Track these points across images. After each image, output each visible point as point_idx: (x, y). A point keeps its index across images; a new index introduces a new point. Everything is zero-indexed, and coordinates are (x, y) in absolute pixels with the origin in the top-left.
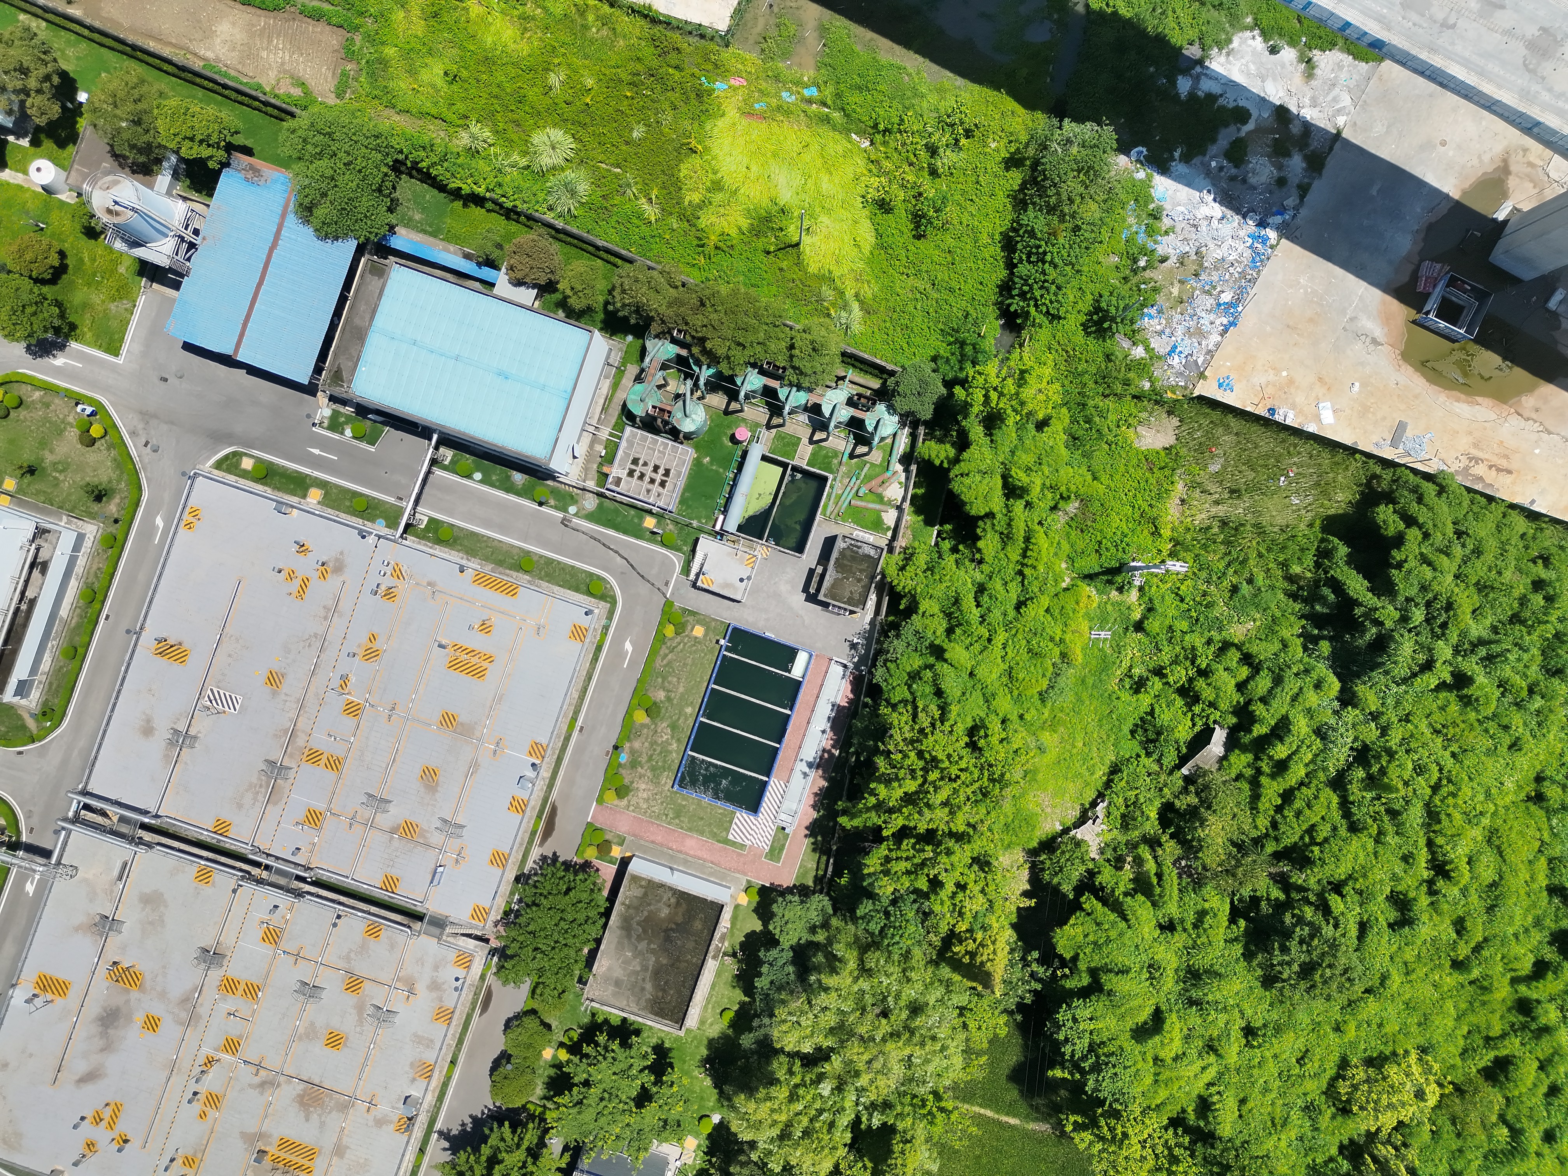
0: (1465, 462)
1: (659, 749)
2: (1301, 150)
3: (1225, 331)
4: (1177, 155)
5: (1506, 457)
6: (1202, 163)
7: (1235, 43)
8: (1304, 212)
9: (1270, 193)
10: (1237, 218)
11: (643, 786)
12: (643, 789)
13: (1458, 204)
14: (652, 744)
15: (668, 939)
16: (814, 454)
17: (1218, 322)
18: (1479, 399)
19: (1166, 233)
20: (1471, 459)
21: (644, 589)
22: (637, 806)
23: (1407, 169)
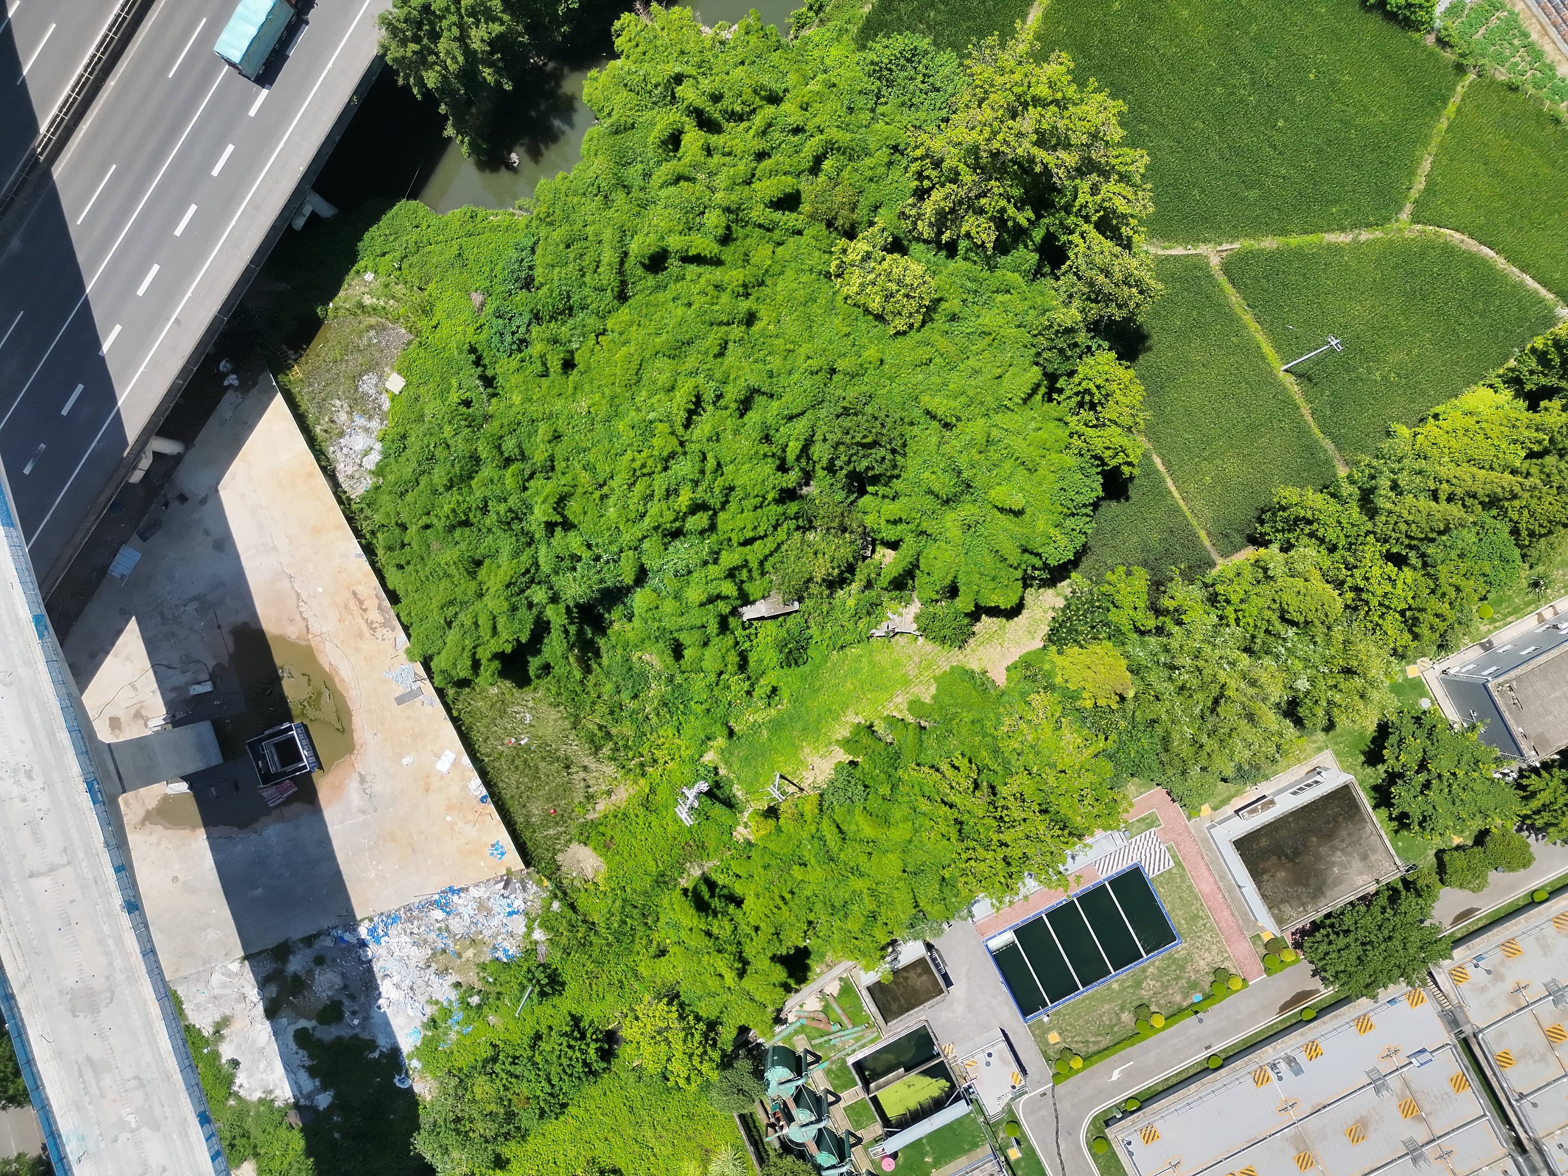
0: (381, 632)
1: (1165, 979)
2: (283, 971)
3: (461, 890)
4: (376, 1055)
5: (346, 607)
6: (364, 1030)
7: (257, 1095)
8: (325, 925)
9: (334, 960)
10: (376, 967)
11: (1202, 963)
12: (1204, 961)
13: (206, 825)
14: (1165, 987)
15: (1297, 853)
16: (845, 1087)
17: (461, 901)
18: (327, 667)
19: (437, 1002)
20: (374, 630)
21: (1064, 1107)
22: (1220, 952)
23: (219, 885)
